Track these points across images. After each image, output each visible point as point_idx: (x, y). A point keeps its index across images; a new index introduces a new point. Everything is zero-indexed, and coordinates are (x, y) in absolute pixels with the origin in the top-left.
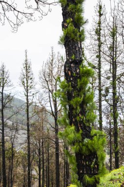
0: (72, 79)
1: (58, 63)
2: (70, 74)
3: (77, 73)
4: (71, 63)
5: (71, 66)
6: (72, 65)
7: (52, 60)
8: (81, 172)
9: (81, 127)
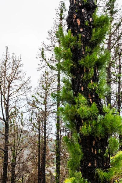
0: (81, 30)
1: (12, 64)
2: (79, 23)
3: (89, 23)
4: (82, 7)
5: (81, 12)
6: (83, 10)
7: (6, 61)
8: (90, 165)
9: (92, 98)
